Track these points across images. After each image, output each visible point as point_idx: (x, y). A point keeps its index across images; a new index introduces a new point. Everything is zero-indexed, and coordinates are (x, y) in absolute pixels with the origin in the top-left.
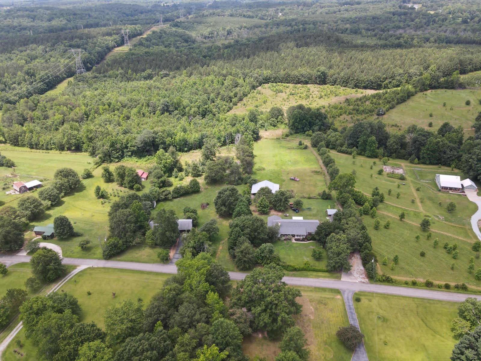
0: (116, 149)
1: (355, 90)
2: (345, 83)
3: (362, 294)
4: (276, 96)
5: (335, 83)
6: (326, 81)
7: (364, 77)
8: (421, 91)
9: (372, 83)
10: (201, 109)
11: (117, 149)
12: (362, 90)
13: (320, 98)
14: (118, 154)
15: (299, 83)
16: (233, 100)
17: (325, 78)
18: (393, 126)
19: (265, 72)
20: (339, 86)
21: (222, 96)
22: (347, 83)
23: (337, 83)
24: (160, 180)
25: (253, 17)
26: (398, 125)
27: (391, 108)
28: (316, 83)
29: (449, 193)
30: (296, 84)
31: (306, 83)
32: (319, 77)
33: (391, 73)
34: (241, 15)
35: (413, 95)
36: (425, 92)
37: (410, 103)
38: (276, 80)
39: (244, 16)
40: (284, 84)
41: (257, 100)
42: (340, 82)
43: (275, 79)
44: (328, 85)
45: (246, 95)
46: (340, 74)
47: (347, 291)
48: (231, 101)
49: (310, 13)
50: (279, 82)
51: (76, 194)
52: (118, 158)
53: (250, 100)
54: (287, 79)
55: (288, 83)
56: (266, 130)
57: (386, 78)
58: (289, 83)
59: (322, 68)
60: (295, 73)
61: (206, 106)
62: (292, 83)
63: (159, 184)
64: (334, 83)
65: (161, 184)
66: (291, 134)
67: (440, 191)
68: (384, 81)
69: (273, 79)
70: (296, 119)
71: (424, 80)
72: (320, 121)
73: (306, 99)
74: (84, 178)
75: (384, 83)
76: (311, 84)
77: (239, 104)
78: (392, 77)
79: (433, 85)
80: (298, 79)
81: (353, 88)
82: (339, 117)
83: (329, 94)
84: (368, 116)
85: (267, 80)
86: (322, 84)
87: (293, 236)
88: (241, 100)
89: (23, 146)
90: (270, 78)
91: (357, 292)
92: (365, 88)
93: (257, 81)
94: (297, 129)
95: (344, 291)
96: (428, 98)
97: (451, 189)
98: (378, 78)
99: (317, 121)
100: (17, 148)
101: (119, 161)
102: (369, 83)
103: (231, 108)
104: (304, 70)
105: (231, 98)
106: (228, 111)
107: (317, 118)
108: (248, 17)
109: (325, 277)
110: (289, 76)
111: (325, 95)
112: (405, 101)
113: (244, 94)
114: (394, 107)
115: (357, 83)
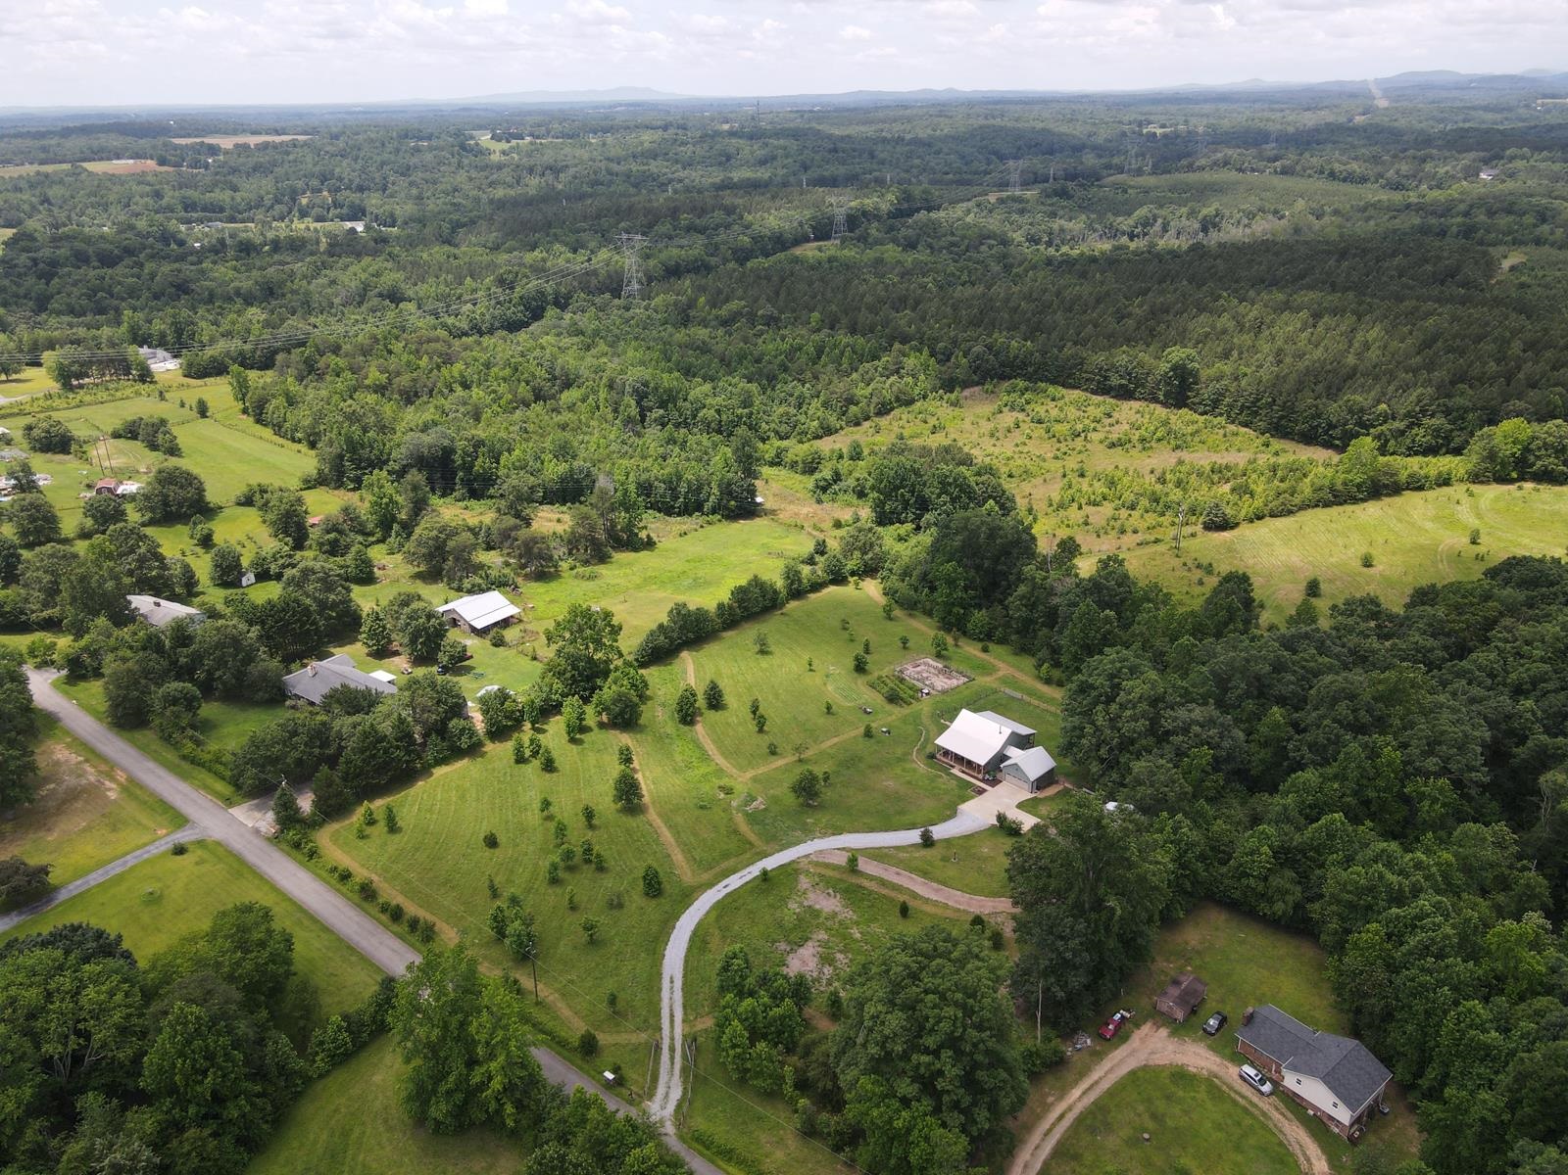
0: (359, 463)
1: (1263, 439)
2: (1247, 412)
3: (213, 847)
5: (1214, 409)
6: (1189, 398)
7: (1307, 399)
8: (1475, 478)
9: (1331, 426)
11: (361, 460)
13: (1113, 445)
15: (1104, 392)
16: (854, 409)
17: (1185, 386)
18: (1199, 566)
19: (1014, 343)
20: (1220, 419)
22: (1256, 413)
23: (1223, 408)
24: (328, 537)
25: (1363, 180)
26: (1219, 565)
27: (1275, 514)
28: (1155, 400)
29: (946, 771)
30: (1094, 393)
31: (1125, 394)
32: (1166, 379)
33: (1412, 398)
34: (1322, 172)
35: (1421, 488)
38: (1036, 372)
39: (1332, 175)
41: (925, 422)
42: (1231, 406)
43: (1038, 368)
44: (1183, 411)
45: (910, 402)
46: (1240, 382)
47: (197, 830)
53: (906, 417)
54: (1073, 375)
56: (819, 501)
59: (1180, 353)
62: (1086, 390)
64: (1213, 407)
67: (931, 757)
68: (1379, 425)
69: (1030, 369)
73: (1059, 441)
76: (1139, 400)
77: (866, 424)
78: (1408, 415)
80: (1105, 377)
81: (1264, 433)
82: (1080, 508)
83: (1159, 440)
84: (1172, 524)
85: (1010, 370)
86: (1170, 406)
88: (884, 410)
89: (268, 424)
90: (1024, 365)
91: (210, 839)
92: (1307, 439)
93: (977, 367)
95: (193, 828)
96: (1462, 508)
97: (959, 759)
98: (1350, 411)
100: (257, 427)
102: (1319, 425)
103: (828, 431)
105: (851, 401)
106: (818, 437)
108: (1344, 180)
109: (214, 792)
110: (1081, 364)
111: (1143, 440)
112: (1355, 500)
113: (898, 399)
114: (1290, 512)
115: (1281, 418)
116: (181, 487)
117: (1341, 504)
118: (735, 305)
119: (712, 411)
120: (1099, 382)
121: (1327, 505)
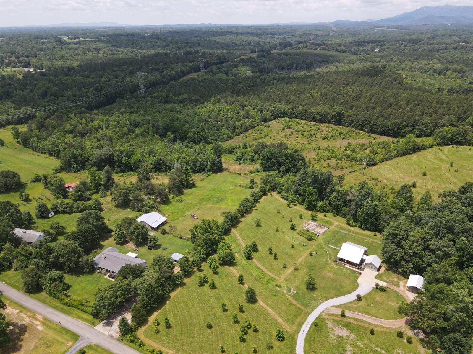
0: (77, 162)
1: (368, 134)
2: (361, 126)
3: (95, 348)
4: (282, 132)
5: (350, 125)
6: (342, 122)
7: (380, 122)
8: (439, 145)
9: (389, 130)
10: (196, 136)
11: (77, 161)
12: (377, 136)
13: (324, 139)
14: (77, 166)
15: (314, 121)
16: (237, 130)
17: (341, 119)
18: (373, 179)
19: (283, 106)
20: (353, 128)
21: (228, 125)
22: (364, 126)
23: (353, 125)
24: (77, 194)
25: (345, 52)
26: (380, 179)
27: (387, 160)
28: (331, 123)
29: (344, 266)
30: (311, 121)
31: (321, 121)
32: (334, 116)
33: (413, 120)
34: (334, 50)
35: (425, 149)
36: (441, 148)
37: (415, 157)
38: (291, 115)
39: (337, 50)
40: (298, 120)
41: (261, 133)
42: (356, 124)
43: (292, 114)
44: (341, 126)
45: (254, 127)
46: (358, 117)
47: (85, 341)
48: (234, 132)
49: (411, 50)
50: (295, 118)
51: (12, 193)
52: (76, 168)
53: (254, 132)
54: (303, 116)
55: (303, 120)
56: (240, 164)
57: (407, 126)
58: (305, 120)
59: (338, 108)
60: (312, 110)
61: (202, 133)
62: (308, 121)
63: (75, 197)
65: (77, 198)
66: (258, 171)
67: (336, 261)
68: (404, 129)
69: (289, 114)
70: (265, 157)
71: (445, 133)
73: (307, 138)
74: (33, 181)
75: (402, 131)
76: (326, 123)
77: (242, 135)
78: (412, 125)
79: (457, 139)
80: (314, 116)
81: (368, 133)
82: (325, 161)
83: (337, 136)
84: (357, 165)
85: (283, 115)
86: (337, 125)
87: (108, 271)
88: (246, 130)
90: (287, 113)
91: (93, 344)
92: (382, 134)
93: (272, 114)
94: (266, 167)
95: (82, 339)
96: (441, 155)
97: (348, 262)
98: (395, 125)
101: (77, 172)
102: (385, 129)
103: (230, 138)
104: (320, 109)
105: (235, 128)
106: (227, 140)
109: (84, 320)
110: (306, 112)
111: (332, 136)
112: (409, 154)
113: (250, 126)
114: (391, 159)
115: (373, 127)
116: (12, 178)
117: (405, 155)
118: (184, 96)
119: (192, 134)
120: (312, 118)
121: (402, 156)
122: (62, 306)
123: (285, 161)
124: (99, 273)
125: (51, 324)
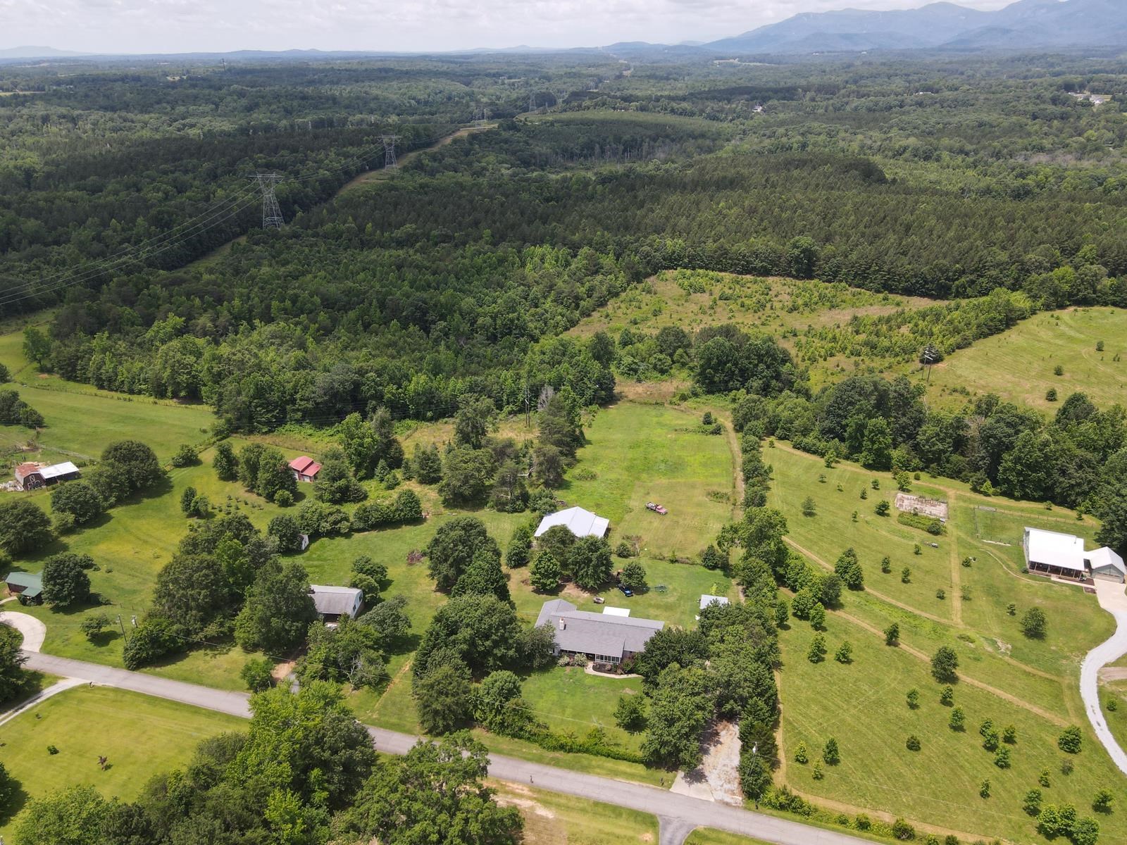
0: (267, 405)
1: (881, 296)
2: (861, 277)
3: (714, 835)
4: (686, 301)
5: (835, 278)
6: (813, 271)
7: (905, 265)
8: (1047, 307)
9: (926, 282)
10: (499, 322)
11: (269, 403)
12: (899, 298)
13: (791, 311)
14: (269, 415)
15: (748, 272)
16: (582, 303)
17: (811, 264)
18: (955, 391)
19: (669, 242)
20: (843, 284)
21: (558, 293)
22: (866, 278)
23: (840, 276)
24: (337, 484)
25: (692, 114)
26: (969, 389)
27: (959, 347)
28: (789, 275)
29: (1049, 580)
30: (741, 273)
31: (766, 272)
32: (797, 260)
33: (976, 259)
35: (1024, 318)
36: (1057, 313)
37: (1012, 336)
38: (693, 263)
39: (673, 111)
40: (711, 273)
41: (640, 308)
42: (847, 274)
43: (692, 258)
44: (816, 281)
45: (617, 295)
46: (850, 257)
47: (675, 824)
48: (577, 306)
49: (831, 108)
50: (701, 268)
51: (145, 500)
52: (268, 423)
53: (623, 306)
54: (721, 262)
55: (721, 271)
56: (639, 381)
57: (964, 272)
58: (725, 271)
59: (805, 240)
60: (741, 247)
61: (511, 316)
62: (732, 272)
63: (333, 493)
64: (832, 277)
65: (338, 495)
66: (695, 395)
67: (1025, 572)
68: (957, 279)
69: (686, 260)
70: (709, 360)
71: (1056, 282)
72: (768, 367)
73: (755, 312)
74: (177, 466)
75: (957, 282)
76: (776, 275)
77: (595, 315)
78: (976, 270)
79: (1081, 294)
80: (747, 262)
81: (878, 291)
82: (825, 360)
83: (816, 303)
84: (899, 363)
85: (672, 262)
86: (803, 278)
87: (591, 657)
88: (602, 303)
89: (86, 381)
90: (680, 258)
91: (700, 828)
92: (909, 292)
93: (648, 263)
94: (712, 382)
95: (668, 822)
96: (1063, 327)
97: (1056, 570)
98: (940, 270)
99: (762, 366)
100: (71, 384)
101: (270, 431)
102: (917, 282)
103: (573, 323)
104: (762, 243)
105: (577, 299)
106: (567, 329)
107: (761, 361)
108: (681, 114)
109: (632, 776)
110: (726, 253)
111: (806, 305)
112: (999, 331)
113: (610, 292)
114: (968, 345)
115: (889, 279)
117: (992, 334)
119: (488, 319)
120: (743, 265)
121: (986, 336)
122: (552, 754)
123: (757, 365)
124: (568, 664)
125: (563, 801)
